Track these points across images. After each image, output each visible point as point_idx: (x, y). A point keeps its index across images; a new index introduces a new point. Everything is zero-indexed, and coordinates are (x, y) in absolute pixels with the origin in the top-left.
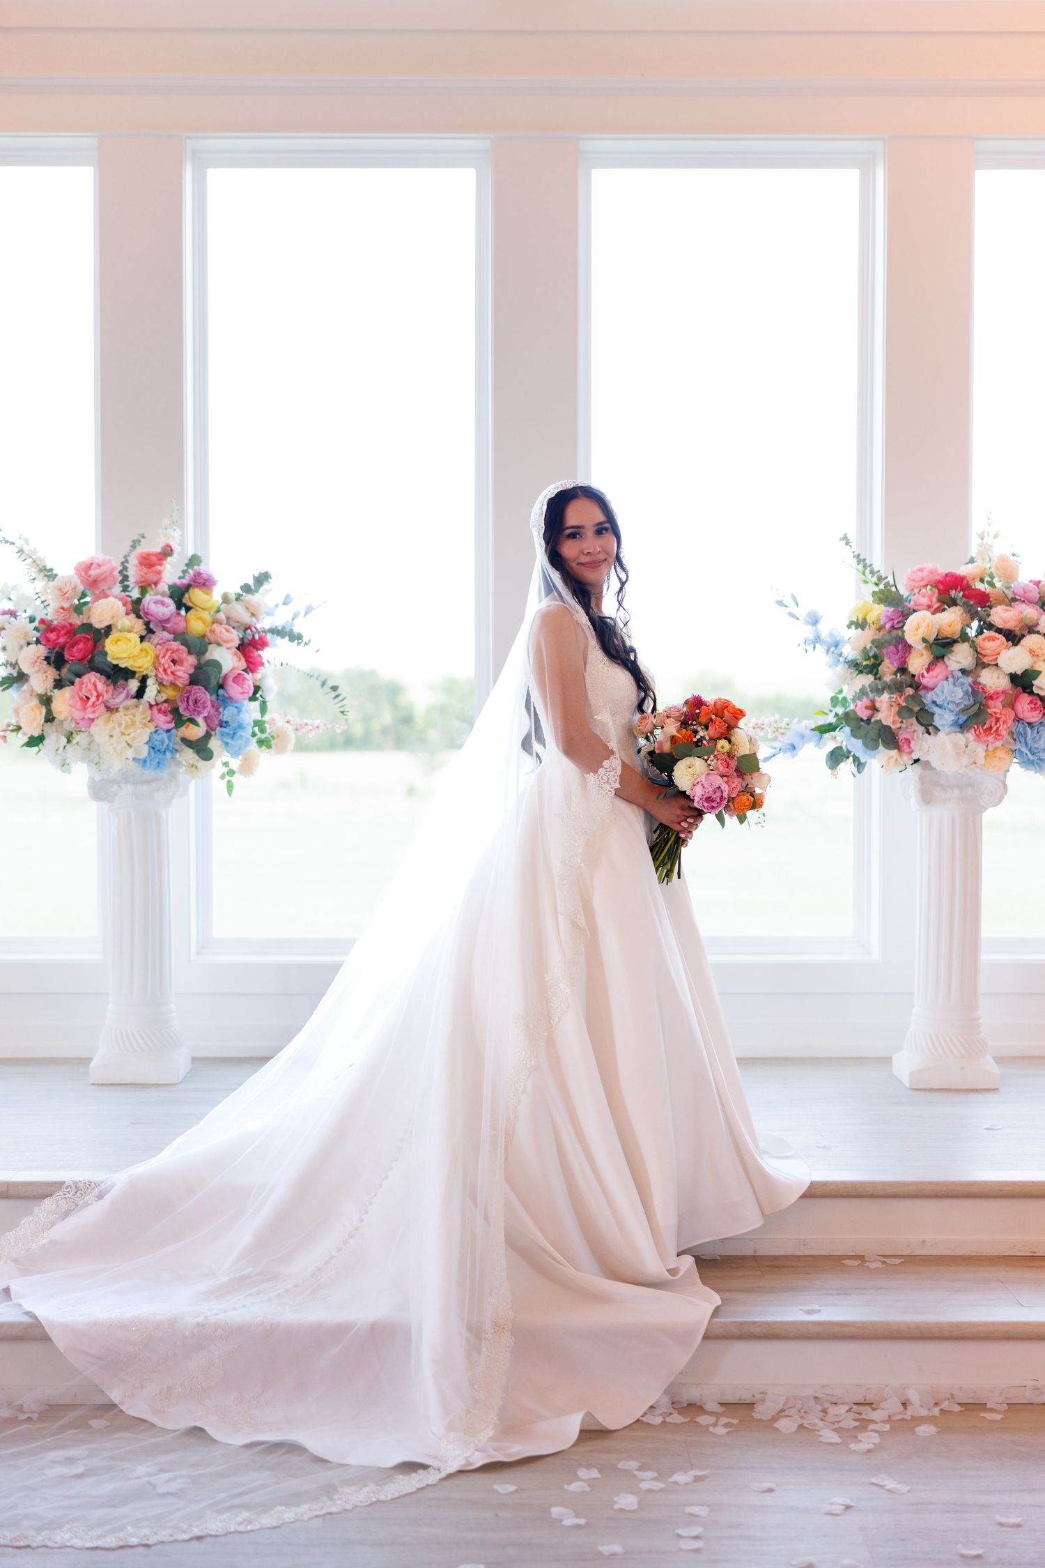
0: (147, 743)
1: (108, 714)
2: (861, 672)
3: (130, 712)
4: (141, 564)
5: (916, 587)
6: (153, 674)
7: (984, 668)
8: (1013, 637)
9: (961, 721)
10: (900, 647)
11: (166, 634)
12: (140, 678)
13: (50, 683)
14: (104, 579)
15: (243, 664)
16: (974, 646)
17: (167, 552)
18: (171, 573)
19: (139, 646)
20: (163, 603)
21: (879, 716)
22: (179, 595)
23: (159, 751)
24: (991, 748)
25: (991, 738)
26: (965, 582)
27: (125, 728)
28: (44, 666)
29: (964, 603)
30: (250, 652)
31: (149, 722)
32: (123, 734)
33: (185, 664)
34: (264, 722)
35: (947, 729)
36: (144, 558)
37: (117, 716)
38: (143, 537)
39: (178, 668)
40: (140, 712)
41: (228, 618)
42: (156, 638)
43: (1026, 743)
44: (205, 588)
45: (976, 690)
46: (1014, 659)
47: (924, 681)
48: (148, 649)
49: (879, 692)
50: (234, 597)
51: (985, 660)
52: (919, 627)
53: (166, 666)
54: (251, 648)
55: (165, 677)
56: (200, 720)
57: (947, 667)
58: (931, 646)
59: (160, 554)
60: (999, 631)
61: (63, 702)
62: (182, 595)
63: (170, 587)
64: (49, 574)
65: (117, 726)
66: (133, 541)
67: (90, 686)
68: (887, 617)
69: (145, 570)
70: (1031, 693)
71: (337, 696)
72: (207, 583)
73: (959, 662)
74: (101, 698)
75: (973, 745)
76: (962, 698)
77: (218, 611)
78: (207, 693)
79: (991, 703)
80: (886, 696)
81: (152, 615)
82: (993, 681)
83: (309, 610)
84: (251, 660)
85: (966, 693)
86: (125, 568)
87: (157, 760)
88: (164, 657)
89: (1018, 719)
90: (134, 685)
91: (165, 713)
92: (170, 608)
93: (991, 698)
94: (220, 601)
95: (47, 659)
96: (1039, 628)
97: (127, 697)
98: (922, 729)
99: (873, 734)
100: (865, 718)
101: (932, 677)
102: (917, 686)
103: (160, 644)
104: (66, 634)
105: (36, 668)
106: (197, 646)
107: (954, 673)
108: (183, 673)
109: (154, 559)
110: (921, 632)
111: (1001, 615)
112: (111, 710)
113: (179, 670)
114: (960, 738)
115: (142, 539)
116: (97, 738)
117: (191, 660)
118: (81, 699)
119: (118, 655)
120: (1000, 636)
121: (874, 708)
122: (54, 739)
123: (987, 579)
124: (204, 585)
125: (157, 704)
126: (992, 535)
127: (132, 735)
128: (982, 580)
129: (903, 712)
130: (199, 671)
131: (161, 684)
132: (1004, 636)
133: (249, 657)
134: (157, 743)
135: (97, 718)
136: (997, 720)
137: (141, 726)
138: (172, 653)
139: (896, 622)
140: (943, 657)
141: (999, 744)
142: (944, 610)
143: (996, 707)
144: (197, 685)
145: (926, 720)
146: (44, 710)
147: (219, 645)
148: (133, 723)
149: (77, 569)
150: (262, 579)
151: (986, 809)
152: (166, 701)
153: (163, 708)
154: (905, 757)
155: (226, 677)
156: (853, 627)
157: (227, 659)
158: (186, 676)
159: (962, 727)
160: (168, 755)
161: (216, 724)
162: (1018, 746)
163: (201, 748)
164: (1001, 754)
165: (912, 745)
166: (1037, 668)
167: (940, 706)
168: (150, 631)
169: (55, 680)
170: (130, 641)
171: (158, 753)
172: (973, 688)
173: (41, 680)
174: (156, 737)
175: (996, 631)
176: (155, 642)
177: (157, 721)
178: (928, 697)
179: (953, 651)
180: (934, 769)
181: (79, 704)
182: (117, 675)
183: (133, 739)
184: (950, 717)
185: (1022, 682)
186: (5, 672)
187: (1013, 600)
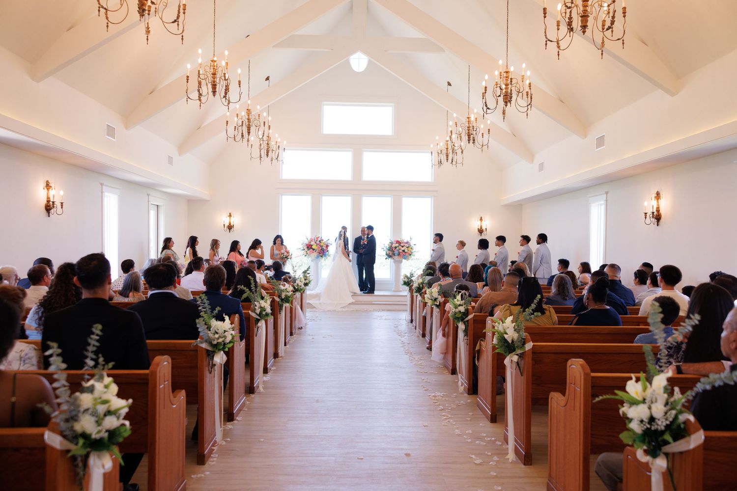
2: (388, 250)
4: (316, 239)
5: (394, 242)
8: (403, 247)
9: (398, 255)
10: (392, 248)
12: (316, 250)
14: (313, 240)
16: (399, 248)
17: (319, 237)
18: (319, 239)
20: (318, 242)
22: (320, 241)
26: (399, 241)
28: (306, 248)
34: (328, 255)
35: (396, 256)
38: (316, 237)
40: (316, 253)
41: (325, 244)
43: (404, 257)
46: (403, 249)
49: (390, 252)
52: (394, 245)
54: (327, 247)
57: (396, 250)
58: (395, 248)
61: (308, 252)
64: (307, 239)
67: (311, 250)
68: (391, 245)
74: (312, 252)
75: (399, 257)
76: (398, 253)
78: (323, 251)
81: (317, 244)
82: (401, 251)
88: (318, 248)
89: (403, 255)
94: (324, 242)
96: (405, 246)
97: (314, 252)
100: (389, 255)
102: (394, 251)
104: (309, 245)
106: (322, 246)
111: (402, 245)
116: (312, 256)
117: (320, 248)
118: (310, 252)
122: (307, 255)
123: (401, 241)
124: (322, 240)
126: (402, 237)
127: (315, 255)
129: (392, 254)
130: (322, 249)
131: (318, 250)
135: (312, 254)
142: (397, 244)
143: (401, 254)
145: (394, 255)
146: (306, 253)
147: (324, 246)
149: (310, 239)
152: (318, 252)
154: (393, 259)
155: (325, 250)
157: (325, 248)
158: (320, 250)
161: (323, 254)
164: (402, 258)
165: (393, 257)
169: (308, 250)
170: (315, 246)
171: (317, 257)
173: (306, 250)
174: (317, 255)
176: (317, 246)
178: (395, 253)
179: (397, 248)
180: (395, 260)
182: (313, 249)
185: (404, 251)
186: (302, 249)
187: (403, 243)
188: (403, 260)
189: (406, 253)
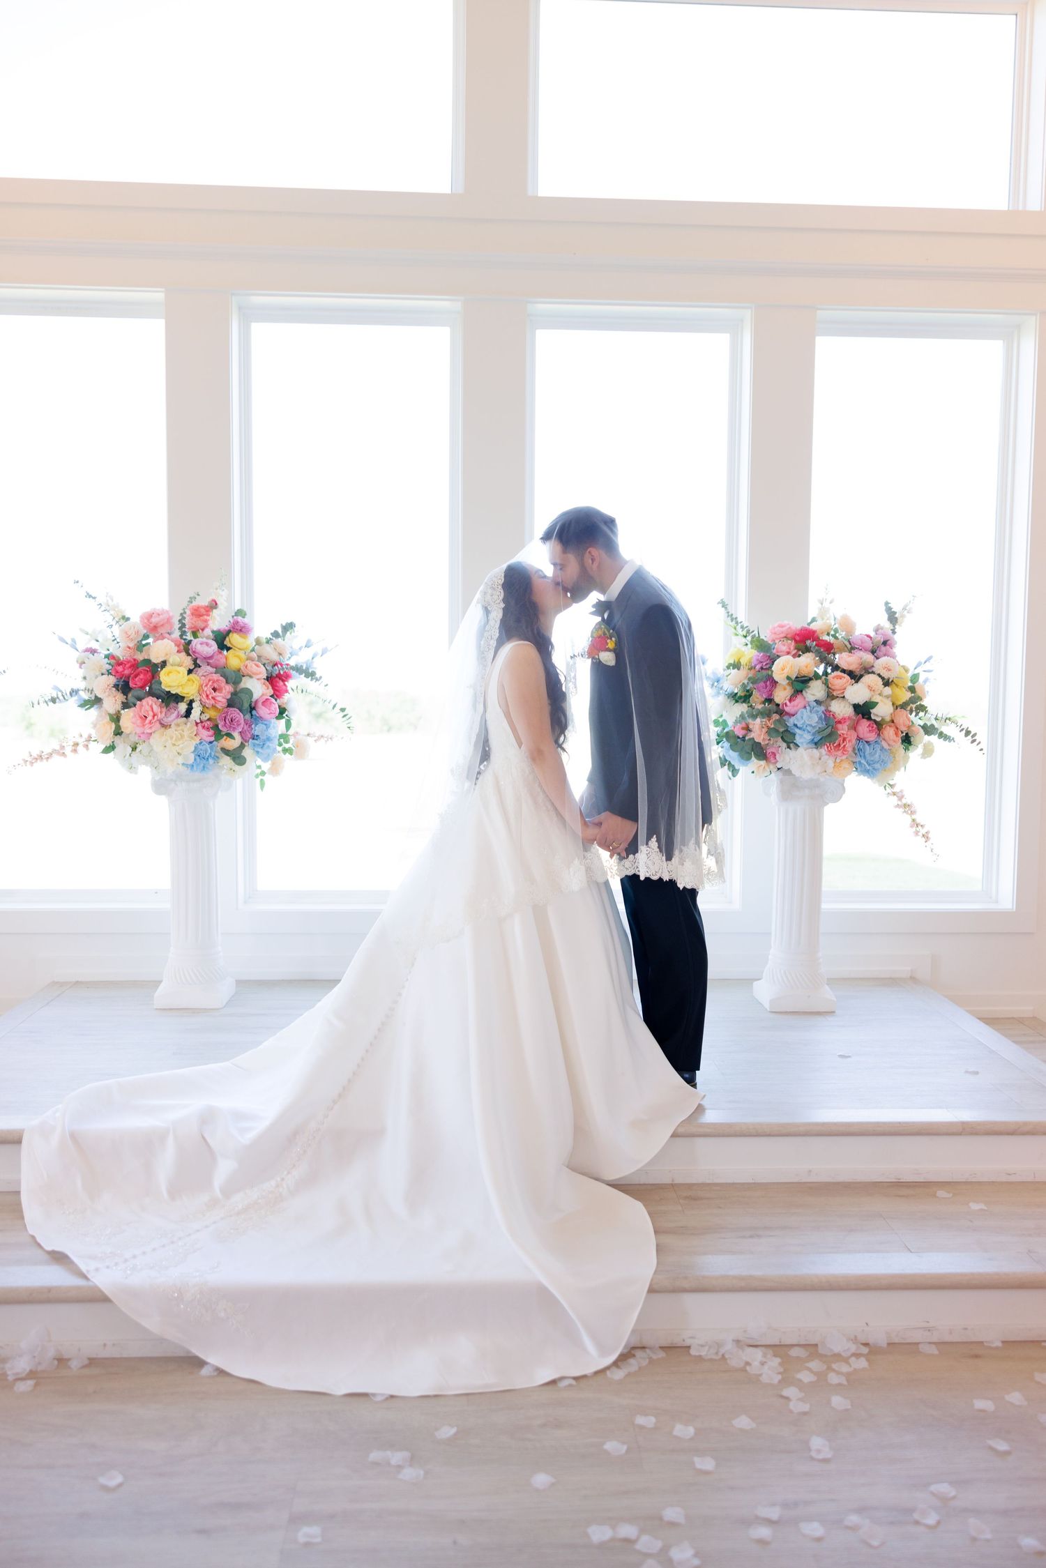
0: (194, 752)
1: (163, 729)
2: (737, 701)
3: (180, 728)
4: (192, 614)
5: (777, 639)
6: (199, 699)
7: (832, 700)
8: (855, 677)
9: (816, 740)
10: (768, 683)
11: (209, 668)
12: (188, 702)
13: (118, 706)
14: (162, 625)
15: (271, 691)
16: (826, 683)
17: (214, 605)
18: (218, 621)
19: (186, 677)
20: (207, 644)
21: (751, 735)
22: (221, 639)
23: (204, 758)
24: (838, 760)
25: (839, 753)
26: (816, 635)
27: (176, 740)
28: (113, 692)
29: (817, 651)
30: (277, 682)
31: (196, 735)
32: (174, 745)
33: (224, 691)
34: (288, 735)
35: (805, 746)
36: (196, 610)
37: (169, 731)
38: (198, 595)
39: (217, 694)
40: (188, 728)
41: (259, 657)
42: (201, 671)
43: (865, 757)
44: (241, 633)
45: (828, 716)
46: (858, 693)
47: (787, 709)
48: (194, 680)
49: (754, 717)
50: (265, 641)
51: (835, 694)
52: (786, 666)
53: (208, 693)
54: (278, 679)
55: (208, 701)
56: (236, 734)
57: (805, 698)
58: (792, 683)
59: (207, 607)
60: (844, 671)
61: (128, 717)
62: (225, 638)
63: (213, 632)
65: (169, 739)
66: (190, 598)
67: (148, 708)
68: (758, 660)
69: (195, 619)
70: (869, 719)
71: (344, 716)
72: (243, 630)
73: (813, 695)
74: (156, 717)
75: (825, 758)
76: (817, 722)
77: (253, 650)
78: (241, 714)
79: (839, 726)
80: (758, 720)
81: (198, 653)
82: (841, 709)
83: (324, 652)
84: (276, 688)
85: (820, 718)
86: (184, 618)
87: (202, 765)
88: (206, 685)
89: (859, 739)
90: (183, 707)
91: (208, 729)
92: (213, 648)
93: (839, 722)
94: (254, 644)
95: (116, 686)
96: (874, 669)
97: (178, 717)
98: (785, 745)
99: (748, 748)
100: (741, 737)
101: (794, 706)
102: (780, 711)
103: (205, 676)
104: (130, 667)
105: (107, 694)
106: (234, 677)
107: (810, 703)
108: (222, 697)
109: (203, 611)
110: (786, 672)
112: (164, 726)
113: (218, 696)
114: (816, 752)
115: (197, 596)
116: (155, 748)
117: (228, 689)
118: (141, 718)
119: (170, 684)
120: (846, 675)
121: (748, 729)
122: (123, 747)
123: (832, 633)
124: (241, 630)
125: (202, 722)
126: (828, 601)
127: (181, 746)
128: (828, 634)
129: (771, 732)
130: (234, 697)
131: (204, 706)
132: (848, 675)
133: (277, 686)
134: (202, 752)
135: (154, 732)
136: (844, 740)
137: (188, 739)
138: (214, 682)
139: (764, 664)
140: (802, 691)
141: (844, 757)
142: (799, 656)
143: (843, 729)
144: (233, 707)
145: (789, 738)
146: (113, 726)
147: (251, 677)
148: (182, 737)
149: (142, 618)
150: (288, 627)
151: (828, 804)
152: (209, 720)
153: (206, 725)
154: (772, 767)
155: (256, 702)
156: (731, 668)
157: (257, 688)
158: (225, 701)
159: (816, 745)
160: (211, 761)
161: (249, 737)
162: (858, 759)
163: (237, 757)
164: (846, 765)
165: (777, 756)
166: (874, 700)
167: (800, 728)
168: (197, 665)
169: (123, 703)
170: (179, 673)
171: (202, 759)
172: (825, 715)
173: (113, 702)
174: (200, 747)
175: (841, 672)
176: (201, 674)
177: (201, 735)
178: (791, 722)
179: (809, 687)
180: (794, 775)
181: (139, 722)
182: (171, 699)
183: (182, 749)
184: (808, 737)
185: (863, 710)
186: (85, 696)
187: (852, 649)
188: (855, 782)
189: (879, 726)
